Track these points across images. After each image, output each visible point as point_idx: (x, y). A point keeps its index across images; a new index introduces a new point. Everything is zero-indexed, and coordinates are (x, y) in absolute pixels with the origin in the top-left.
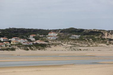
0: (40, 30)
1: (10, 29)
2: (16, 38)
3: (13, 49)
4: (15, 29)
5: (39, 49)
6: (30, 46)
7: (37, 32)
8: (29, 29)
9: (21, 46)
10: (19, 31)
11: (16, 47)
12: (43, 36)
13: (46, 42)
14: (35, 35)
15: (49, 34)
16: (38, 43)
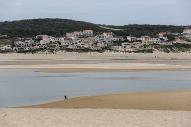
0: (170, 26)
1: (130, 25)
2: (146, 36)
3: (150, 51)
4: (137, 25)
5: (183, 51)
6: (170, 47)
7: (166, 29)
8: (154, 26)
9: (159, 47)
10: (143, 28)
11: (153, 48)
12: (177, 34)
13: (188, 41)
14: (165, 33)
15: (184, 32)
16: (180, 42)
